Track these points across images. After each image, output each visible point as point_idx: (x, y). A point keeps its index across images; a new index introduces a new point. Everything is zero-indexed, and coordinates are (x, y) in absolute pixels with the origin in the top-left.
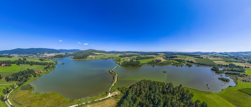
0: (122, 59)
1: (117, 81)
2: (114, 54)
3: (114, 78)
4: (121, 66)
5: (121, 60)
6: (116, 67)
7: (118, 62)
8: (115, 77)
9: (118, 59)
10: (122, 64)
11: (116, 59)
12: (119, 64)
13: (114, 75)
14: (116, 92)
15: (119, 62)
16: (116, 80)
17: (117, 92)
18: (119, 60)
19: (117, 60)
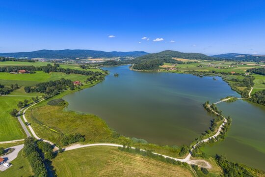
0: (258, 79)
1: (219, 136)
2: (231, 63)
3: (212, 125)
4: (250, 100)
5: (252, 84)
6: (229, 101)
7: (242, 86)
8: (218, 123)
9: (241, 78)
10: (255, 95)
11: (236, 77)
12: (244, 95)
13: (216, 118)
14: (207, 163)
15: (242, 89)
16: (218, 133)
17: (210, 163)
18: (248, 83)
19: (236, 80)
